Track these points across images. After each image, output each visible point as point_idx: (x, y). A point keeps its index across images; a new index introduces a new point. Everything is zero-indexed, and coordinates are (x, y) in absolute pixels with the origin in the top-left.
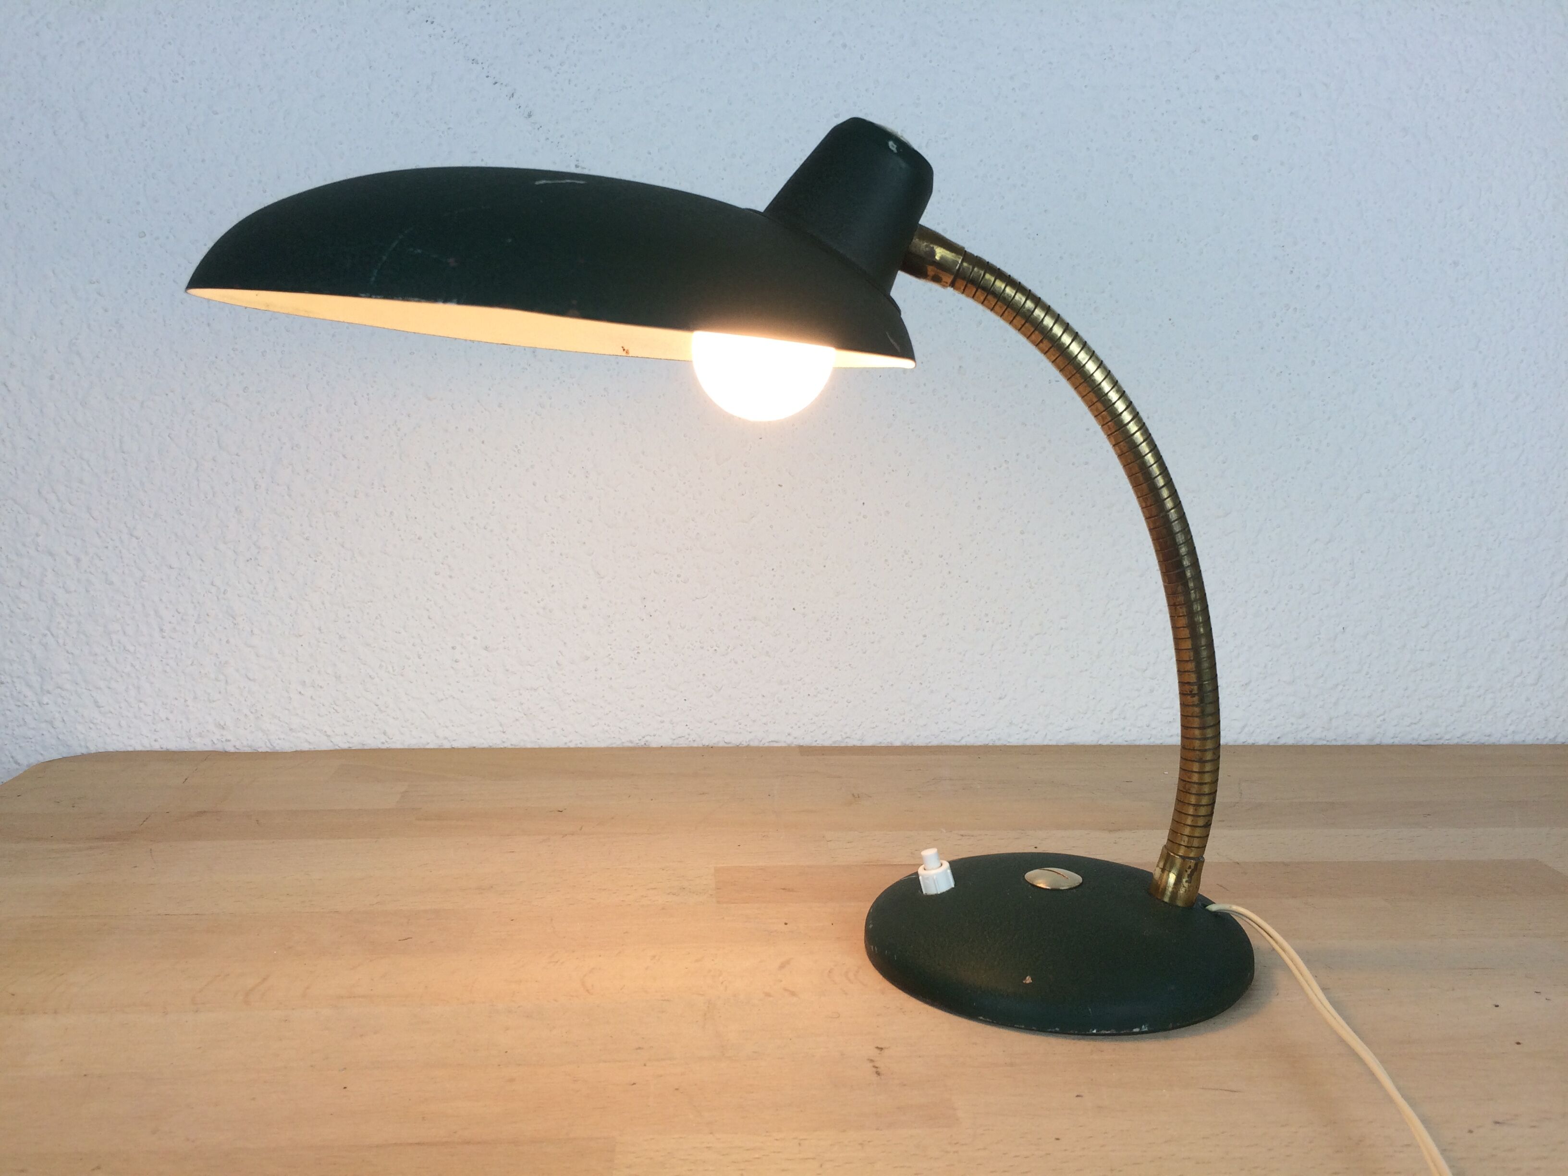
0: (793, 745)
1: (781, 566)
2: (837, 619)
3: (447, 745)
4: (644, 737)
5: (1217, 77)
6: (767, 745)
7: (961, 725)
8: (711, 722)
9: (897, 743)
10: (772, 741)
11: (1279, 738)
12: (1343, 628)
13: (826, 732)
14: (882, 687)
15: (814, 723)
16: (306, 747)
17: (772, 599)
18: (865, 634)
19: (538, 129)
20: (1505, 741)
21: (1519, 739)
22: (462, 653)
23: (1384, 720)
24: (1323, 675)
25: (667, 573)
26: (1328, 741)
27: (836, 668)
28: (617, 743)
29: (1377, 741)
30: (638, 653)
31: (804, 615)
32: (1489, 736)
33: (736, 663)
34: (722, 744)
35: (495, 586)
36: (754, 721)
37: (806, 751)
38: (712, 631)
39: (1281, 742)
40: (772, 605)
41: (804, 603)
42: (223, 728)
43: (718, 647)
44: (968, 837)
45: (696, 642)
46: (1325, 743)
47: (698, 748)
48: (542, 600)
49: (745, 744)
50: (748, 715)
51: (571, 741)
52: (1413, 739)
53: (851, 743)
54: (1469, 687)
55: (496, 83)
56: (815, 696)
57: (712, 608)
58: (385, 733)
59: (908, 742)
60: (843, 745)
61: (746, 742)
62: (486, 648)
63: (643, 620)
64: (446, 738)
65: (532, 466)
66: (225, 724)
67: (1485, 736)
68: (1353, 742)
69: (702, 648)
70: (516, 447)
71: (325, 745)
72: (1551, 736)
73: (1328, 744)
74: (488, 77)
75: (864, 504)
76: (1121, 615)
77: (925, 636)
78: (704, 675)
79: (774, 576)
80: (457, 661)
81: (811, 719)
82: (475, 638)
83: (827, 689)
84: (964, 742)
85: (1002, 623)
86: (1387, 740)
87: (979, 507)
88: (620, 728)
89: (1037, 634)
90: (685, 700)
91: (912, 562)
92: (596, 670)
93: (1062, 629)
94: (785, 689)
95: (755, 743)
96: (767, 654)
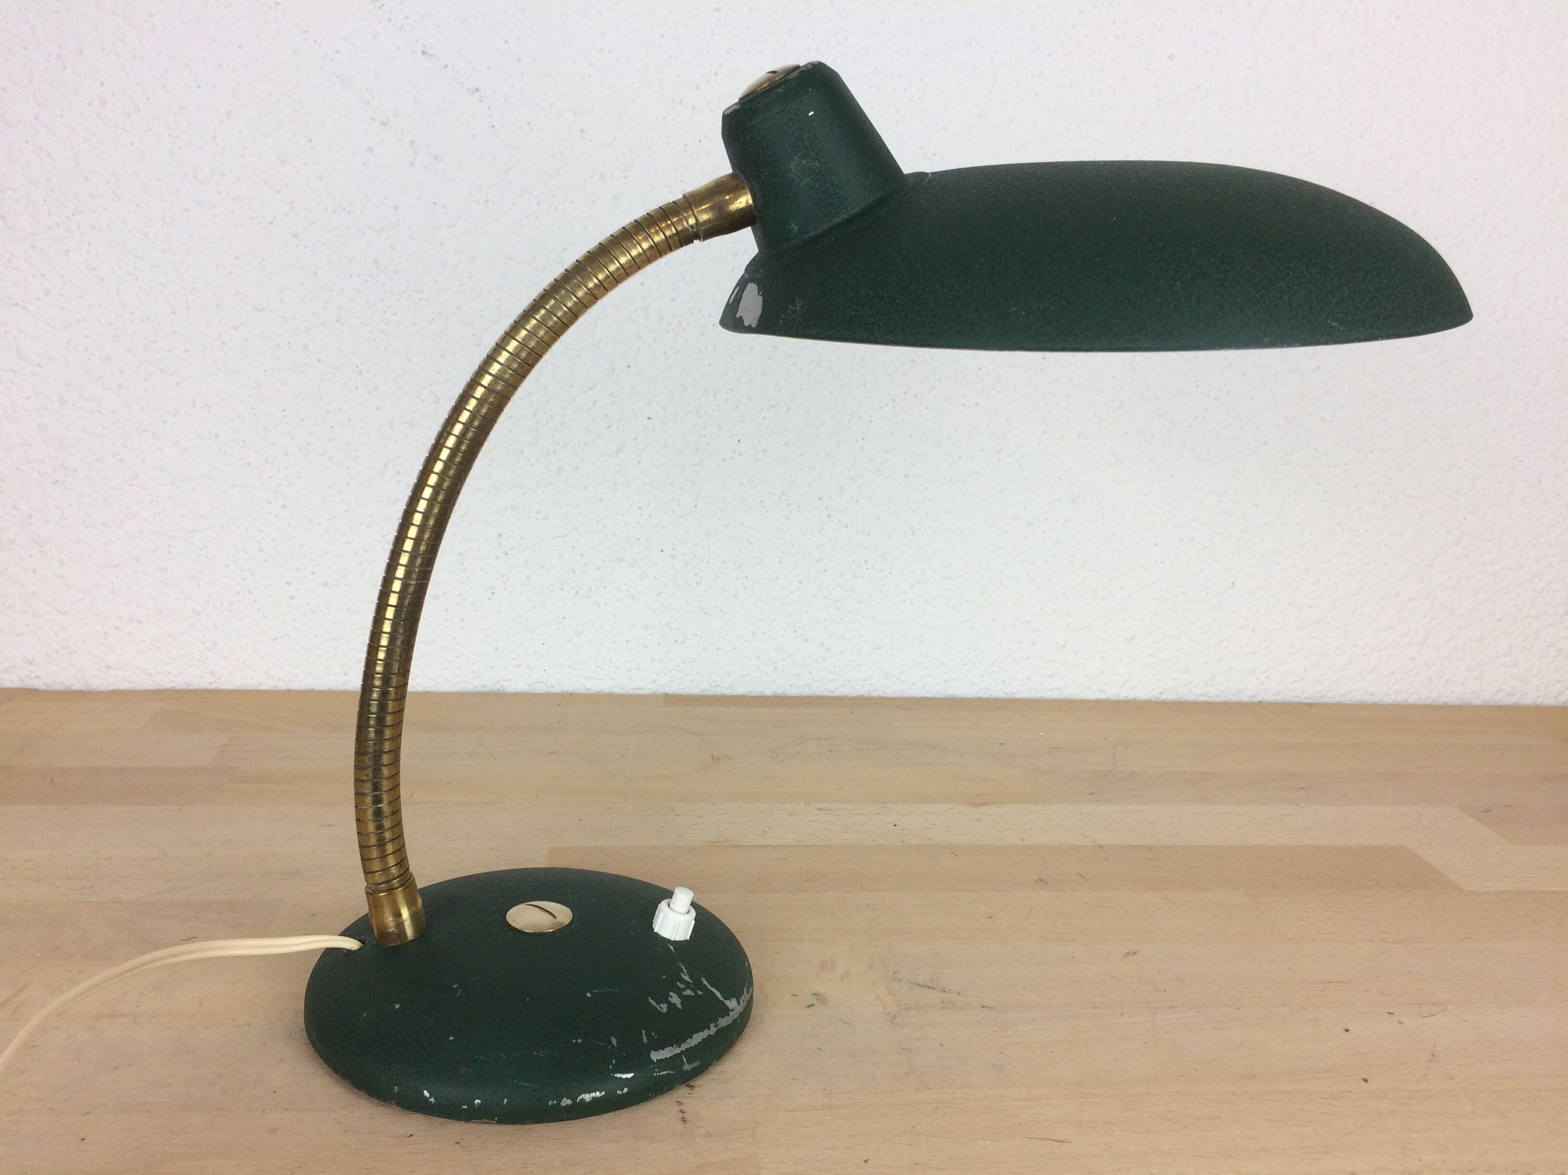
0: (658, 693)
1: (649, 505)
2: (708, 562)
3: (282, 686)
4: (498, 682)
6: (630, 692)
7: (836, 675)
8: (571, 667)
9: (769, 693)
10: (636, 688)
11: (1160, 693)
12: (1232, 583)
13: (693, 680)
14: (754, 634)
15: (681, 670)
16: (124, 686)
17: (639, 539)
18: (737, 578)
19: (380, 8)
20: (1387, 700)
21: (1401, 698)
22: (298, 589)
23: (1268, 677)
24: (1208, 632)
25: (524, 509)
26: (1210, 697)
27: (706, 613)
28: (469, 687)
29: (1259, 698)
30: (493, 593)
31: (673, 557)
32: (1372, 695)
33: (599, 605)
34: (582, 690)
35: (334, 518)
36: (617, 667)
37: (671, 700)
38: (573, 571)
39: (1163, 697)
40: (639, 546)
41: (673, 544)
42: (31, 664)
43: (580, 589)
44: (826, 812)
45: (556, 583)
46: (1206, 698)
47: (556, 695)
49: (607, 691)
50: (611, 661)
51: (419, 685)
52: (1296, 696)
53: (719, 691)
54: (1355, 645)
56: (683, 642)
57: (573, 547)
58: (212, 673)
59: (780, 692)
60: (711, 693)
61: (608, 689)
62: (325, 584)
63: (498, 558)
64: (280, 679)
65: (376, 389)
66: (33, 660)
67: (1368, 694)
68: (1235, 699)
69: (562, 589)
70: (357, 367)
71: (147, 684)
72: (1434, 695)
73: (1210, 700)
75: (739, 440)
76: (1006, 565)
77: (800, 582)
78: (564, 618)
79: (641, 515)
80: (292, 598)
81: (679, 666)
82: (313, 573)
83: (696, 635)
84: (838, 693)
85: (882, 571)
86: (1269, 697)
87: (862, 448)
88: (473, 672)
89: (918, 583)
90: (543, 644)
91: (789, 504)
92: (447, 610)
93: (944, 578)
94: (651, 635)
95: (617, 690)
96: (632, 597)
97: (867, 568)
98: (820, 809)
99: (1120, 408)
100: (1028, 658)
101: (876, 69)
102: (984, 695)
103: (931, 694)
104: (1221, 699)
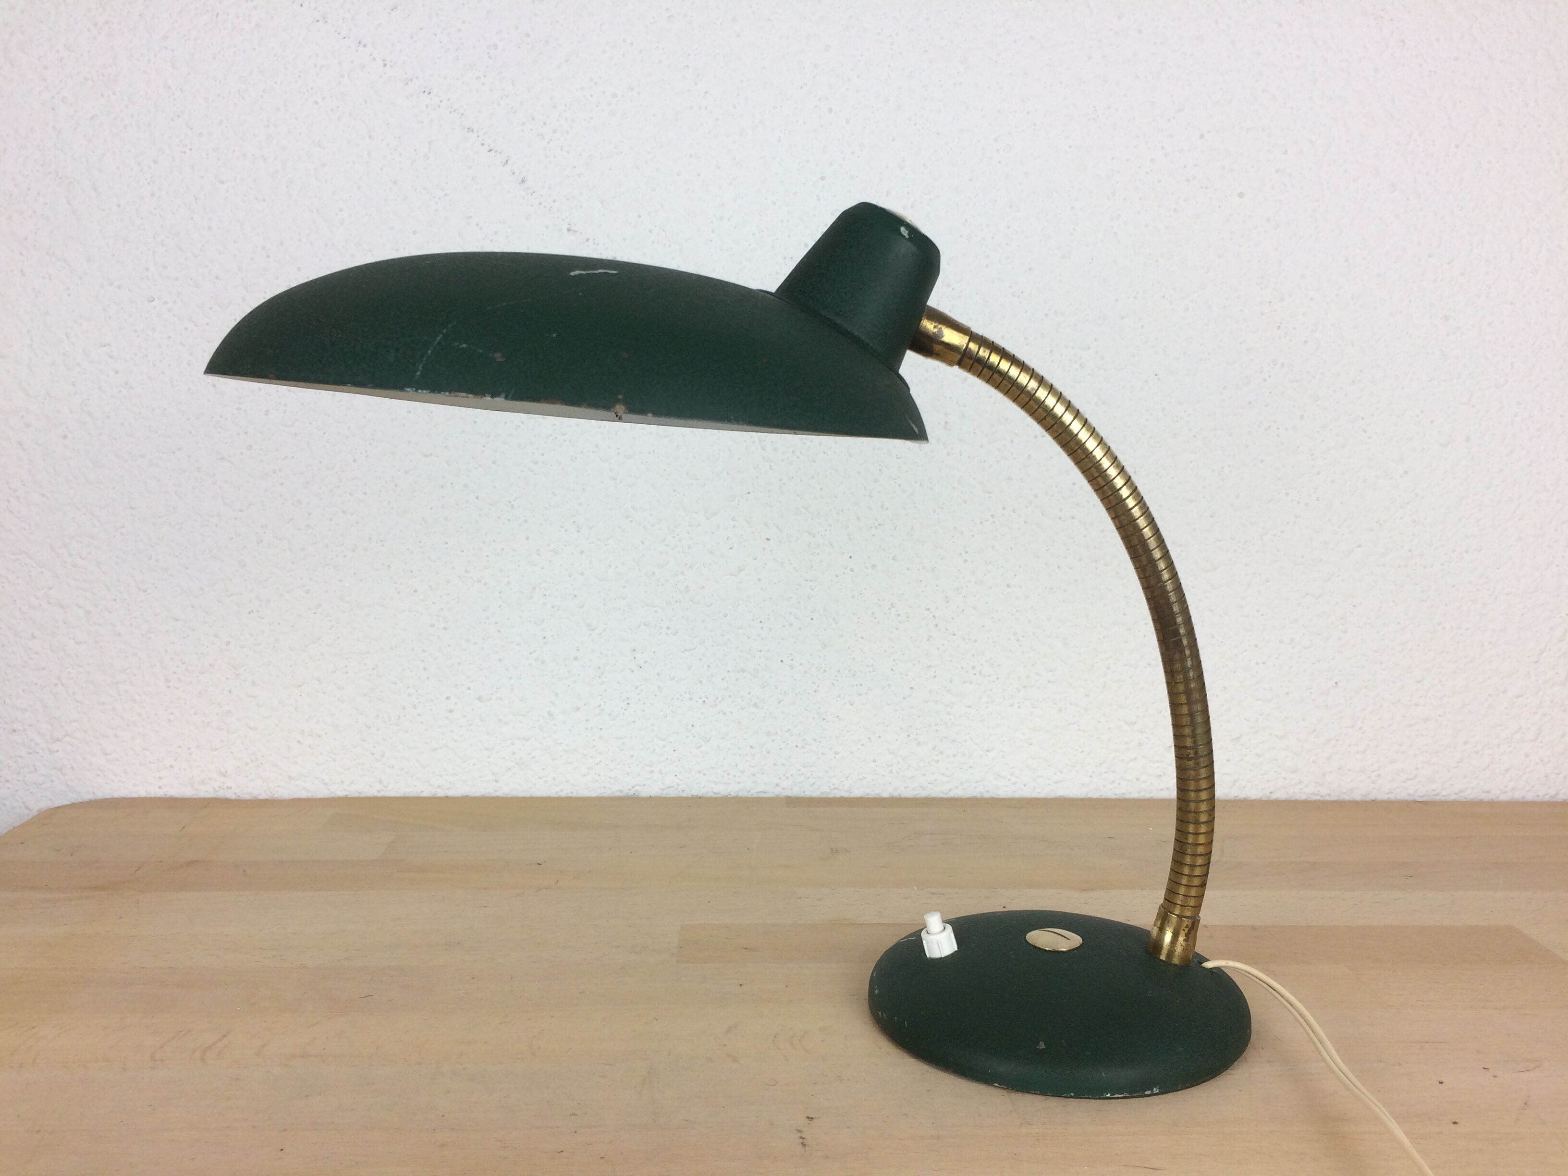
0: (781, 796)
1: (769, 619)
2: (825, 671)
3: (441, 793)
4: (633, 787)
5: (1202, 136)
6: (755, 795)
7: (948, 777)
8: (700, 772)
9: (885, 795)
10: (761, 792)
11: (1271, 793)
12: (1336, 683)
13: (814, 784)
14: (869, 738)
15: (802, 774)
16: (304, 795)
17: (761, 651)
18: (853, 686)
19: (532, 194)
20: (1504, 798)
21: (1518, 795)
22: (456, 704)
23: (1379, 775)
24: (1314, 731)
25: (656, 626)
26: (1321, 796)
27: (824, 719)
28: (608, 793)
29: (1372, 797)
30: (628, 704)
31: (792, 667)
32: (1488, 792)
33: (725, 714)
34: (710, 795)
35: (488, 638)
36: (743, 772)
37: (793, 802)
38: (701, 682)
39: (1274, 796)
40: (760, 657)
41: (791, 655)
42: (225, 776)
43: (707, 698)
44: (939, 896)
45: (685, 693)
46: (1318, 798)
47: (687, 798)
48: (535, 651)
49: (733, 794)
50: (737, 766)
51: (562, 791)
52: (1409, 795)
53: (838, 794)
54: (1466, 743)
55: (490, 150)
56: (803, 747)
57: (701, 660)
58: (380, 782)
59: (896, 794)
60: (831, 796)
61: (734, 792)
62: (480, 699)
63: (633, 671)
64: (439, 787)
65: (526, 521)
66: (226, 772)
67: (1484, 792)
68: (1347, 797)
69: (691, 699)
70: (510, 502)
71: (322, 792)
72: (1552, 792)
73: (1322, 799)
74: (483, 144)
75: (851, 557)
76: (1108, 668)
78: (693, 726)
79: (762, 628)
80: (451, 711)
81: (799, 770)
82: (469, 688)
83: (815, 740)
84: (952, 794)
85: (989, 676)
86: (1382, 796)
87: (966, 561)
88: (610, 778)
89: (1025, 687)
90: (674, 750)
91: (899, 615)
92: (587, 721)
93: (1049, 682)
94: (773, 740)
95: (743, 794)
96: (755, 705)
97: (975, 674)
98: (933, 894)
99: (1212, 516)
100: (1136, 759)
101: (966, 221)
102: (1094, 795)
103: (1042, 795)
104: (1333, 798)
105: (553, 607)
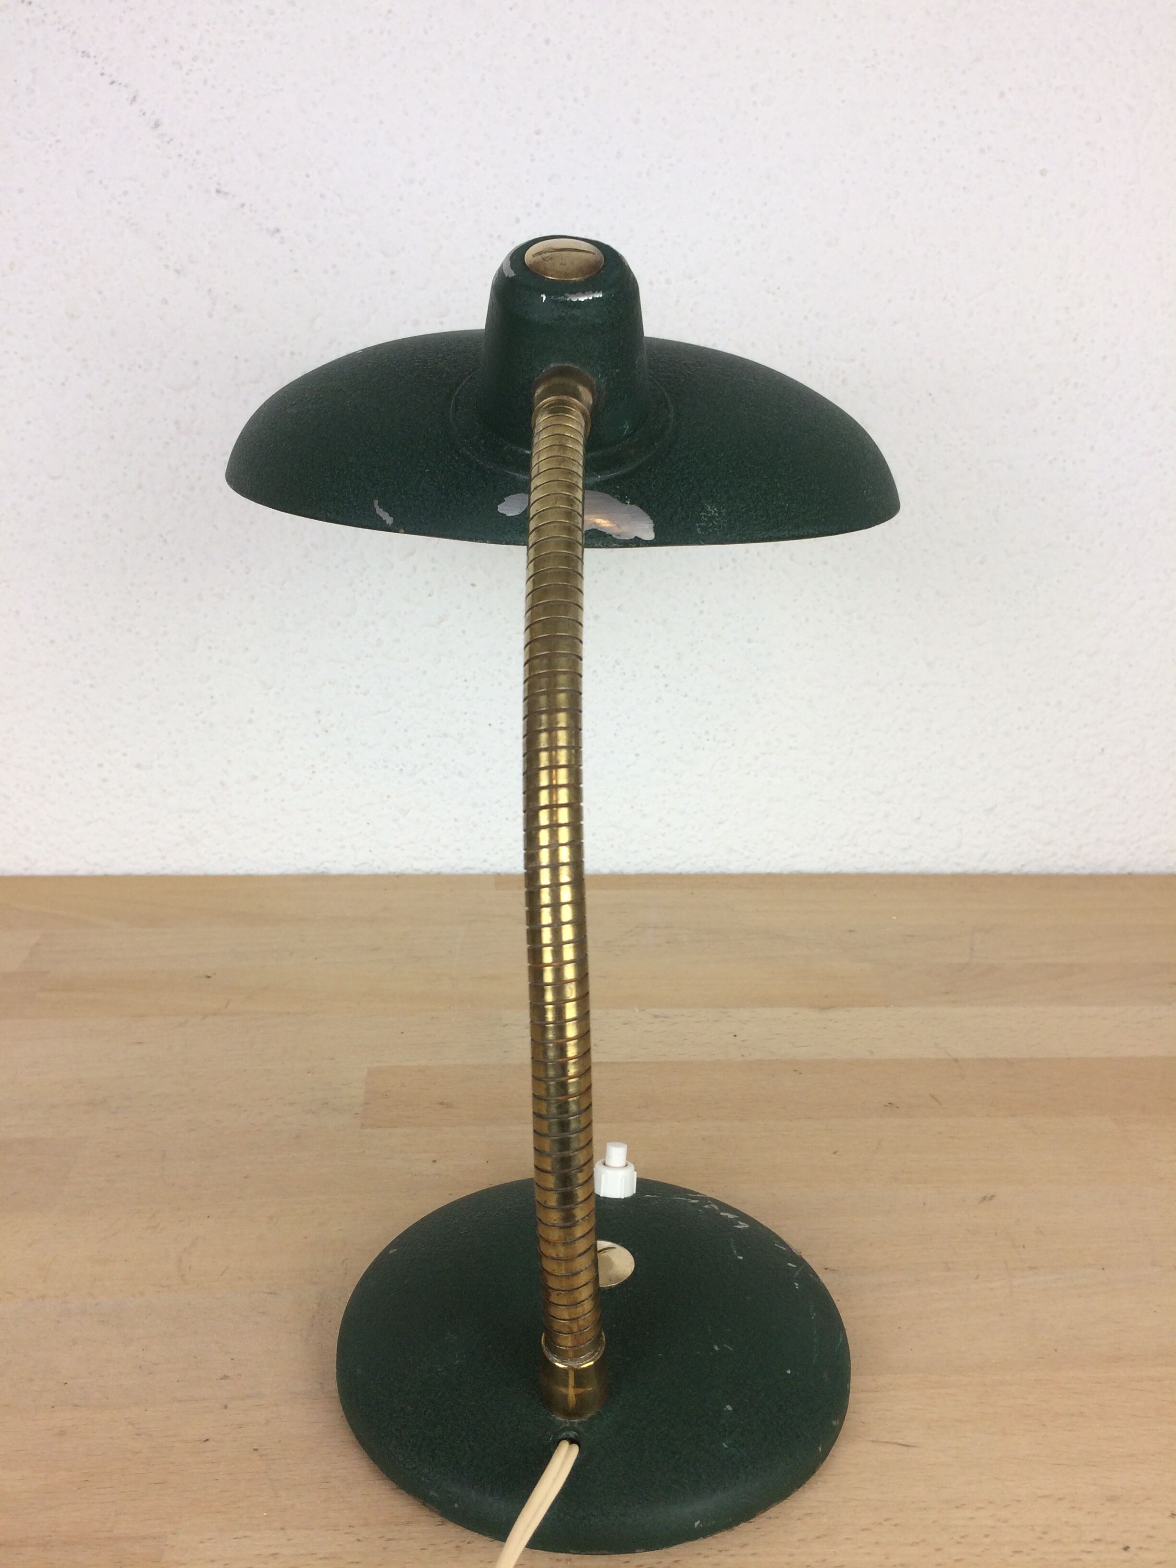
1: (474, 677)
3: (99, 871)
4: (322, 863)
5: (1002, 95)
7: (676, 851)
8: (397, 847)
10: (466, 868)
11: (1022, 866)
12: (1102, 749)
17: (466, 713)
19: (168, 142)
22: (110, 772)
23: (1139, 847)
24: (1075, 801)
25: (343, 684)
26: (1075, 869)
29: (1129, 870)
30: (313, 772)
31: (502, 731)
33: (425, 783)
34: (410, 871)
35: (144, 697)
36: (446, 847)
37: (502, 881)
38: (397, 748)
39: (1026, 870)
40: (465, 721)
41: (501, 718)
43: (405, 766)
44: (662, 1019)
45: (379, 760)
46: (1072, 871)
47: (383, 876)
48: (201, 713)
49: (435, 871)
50: (439, 840)
52: (1168, 867)
55: (112, 83)
57: (396, 723)
59: (617, 869)
62: (139, 766)
63: (318, 735)
64: (96, 864)
65: (183, 560)
68: (1102, 870)
69: (386, 767)
70: (161, 536)
73: (1076, 872)
74: (102, 74)
76: (857, 733)
77: (637, 755)
78: (388, 796)
79: (467, 687)
80: (105, 780)
81: (510, 845)
82: (125, 755)
84: (678, 870)
85: (724, 742)
86: (1139, 868)
87: (701, 612)
88: (296, 854)
89: (763, 754)
90: (368, 824)
91: (624, 674)
92: (266, 791)
93: (790, 748)
94: (480, 813)
95: (447, 870)
96: (460, 774)
97: (708, 740)
98: (656, 1016)
99: (982, 563)
100: (880, 831)
101: (714, 194)
102: (833, 869)
103: (776, 870)
104: (1087, 871)
105: (221, 662)
